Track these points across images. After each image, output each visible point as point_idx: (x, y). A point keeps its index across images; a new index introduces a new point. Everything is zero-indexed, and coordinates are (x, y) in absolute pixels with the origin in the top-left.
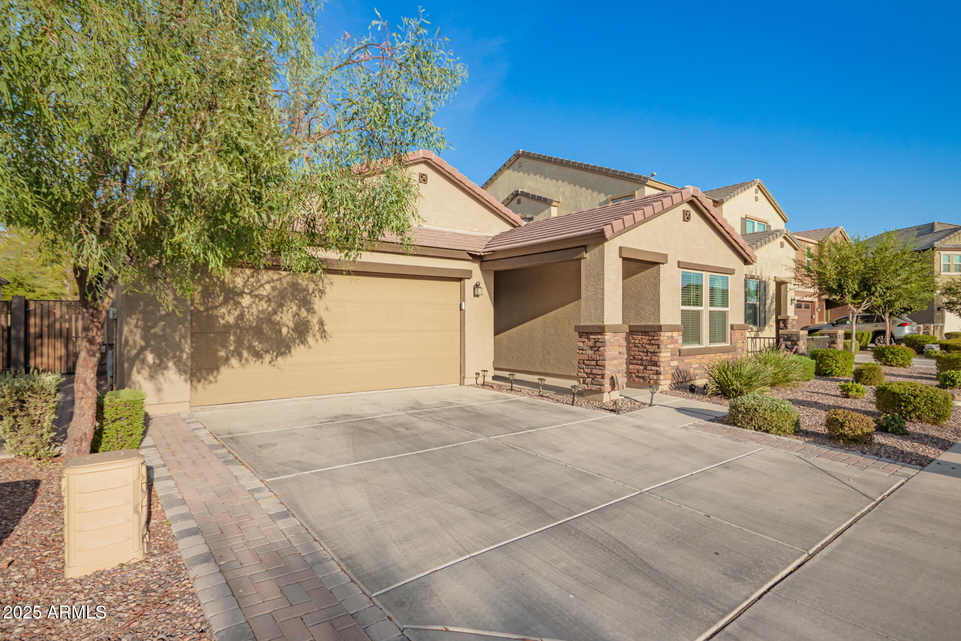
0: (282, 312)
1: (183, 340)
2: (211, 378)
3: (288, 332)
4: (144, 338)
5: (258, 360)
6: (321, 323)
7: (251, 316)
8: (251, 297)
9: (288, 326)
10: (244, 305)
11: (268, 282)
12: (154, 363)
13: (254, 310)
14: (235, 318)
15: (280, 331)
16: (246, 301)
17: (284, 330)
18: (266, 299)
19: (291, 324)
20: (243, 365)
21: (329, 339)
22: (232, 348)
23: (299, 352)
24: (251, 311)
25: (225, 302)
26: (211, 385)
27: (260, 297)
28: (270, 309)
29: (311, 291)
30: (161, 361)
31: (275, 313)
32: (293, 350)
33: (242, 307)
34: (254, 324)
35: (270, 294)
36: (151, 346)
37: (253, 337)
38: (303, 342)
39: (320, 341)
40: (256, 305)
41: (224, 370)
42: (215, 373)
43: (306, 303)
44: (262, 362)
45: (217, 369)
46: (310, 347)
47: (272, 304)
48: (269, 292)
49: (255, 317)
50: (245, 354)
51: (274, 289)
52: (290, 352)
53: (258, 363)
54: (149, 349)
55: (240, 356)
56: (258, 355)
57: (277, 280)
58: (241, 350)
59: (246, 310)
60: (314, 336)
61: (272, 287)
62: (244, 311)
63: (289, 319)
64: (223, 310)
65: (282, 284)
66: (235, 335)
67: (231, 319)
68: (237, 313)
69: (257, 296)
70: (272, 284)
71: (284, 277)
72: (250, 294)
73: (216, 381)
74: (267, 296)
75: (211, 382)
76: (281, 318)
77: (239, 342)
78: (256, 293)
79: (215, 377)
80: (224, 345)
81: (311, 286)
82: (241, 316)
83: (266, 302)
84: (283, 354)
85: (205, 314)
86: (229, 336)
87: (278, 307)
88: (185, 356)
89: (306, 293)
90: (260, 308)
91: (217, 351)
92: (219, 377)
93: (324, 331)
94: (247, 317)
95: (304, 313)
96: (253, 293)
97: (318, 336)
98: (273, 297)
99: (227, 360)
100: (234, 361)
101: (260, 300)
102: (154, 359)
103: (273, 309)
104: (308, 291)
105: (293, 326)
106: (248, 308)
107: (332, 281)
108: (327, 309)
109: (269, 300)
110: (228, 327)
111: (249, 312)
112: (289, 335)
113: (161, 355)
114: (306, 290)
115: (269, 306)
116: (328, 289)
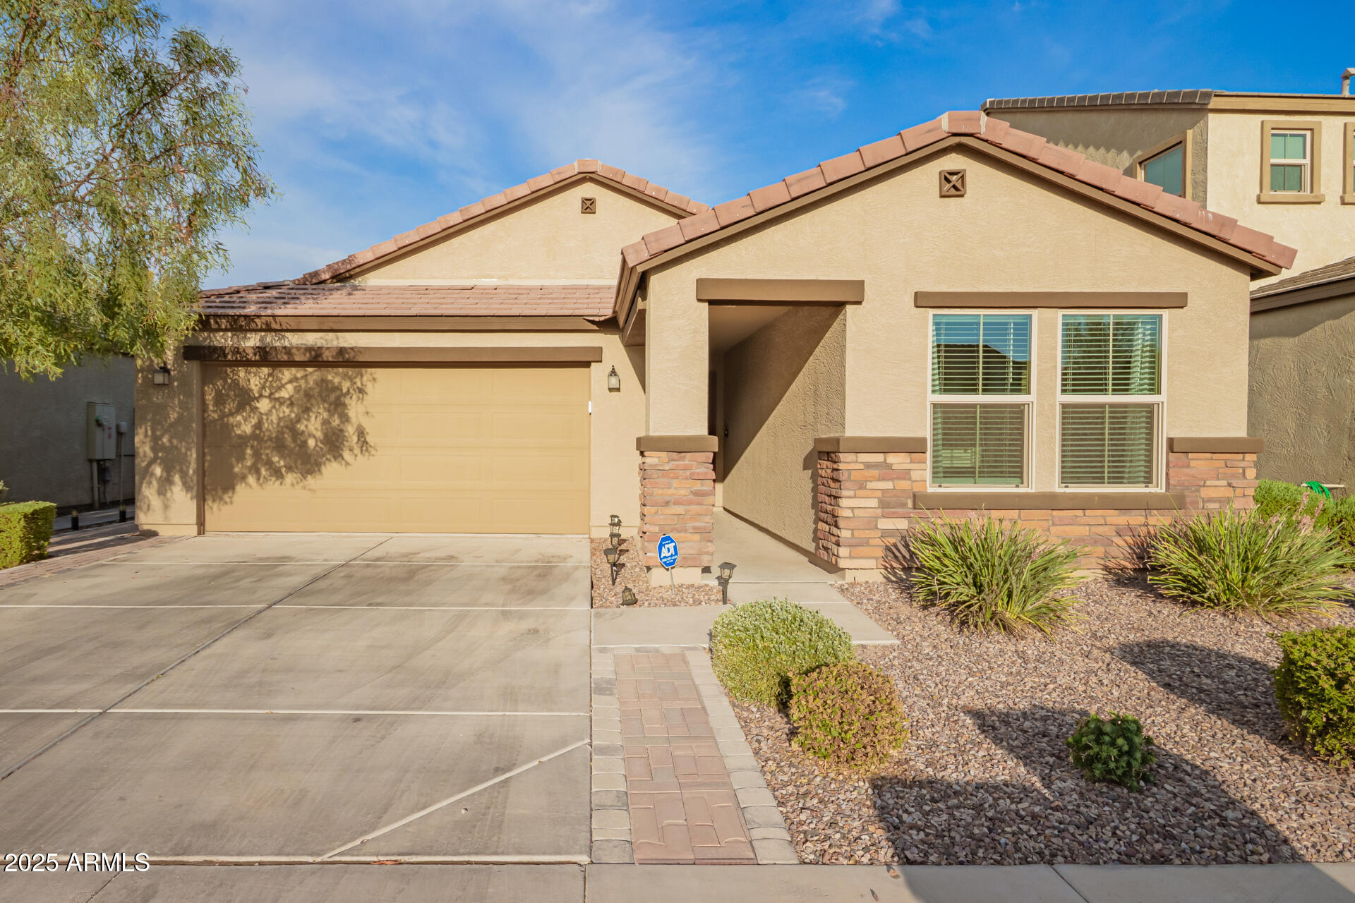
0: (308, 420)
1: (189, 453)
2: (226, 497)
3: (316, 445)
4: (154, 449)
5: (277, 479)
6: (361, 433)
7: (271, 425)
8: (271, 401)
9: (314, 437)
10: (262, 411)
11: (290, 381)
12: (161, 476)
13: (274, 418)
14: (252, 426)
15: (305, 442)
16: (264, 405)
17: (311, 443)
18: (288, 402)
19: (319, 434)
20: (261, 485)
21: (373, 452)
22: (249, 463)
23: (331, 469)
24: (270, 418)
25: (240, 408)
26: (226, 506)
27: (282, 400)
28: (293, 415)
29: (345, 390)
30: (169, 475)
31: (298, 420)
32: (323, 468)
33: (261, 413)
34: (274, 435)
35: (292, 396)
36: (159, 458)
37: (272, 451)
38: (338, 456)
39: (360, 456)
40: (277, 410)
41: (240, 488)
42: (230, 494)
43: (338, 406)
44: (281, 483)
45: (233, 488)
46: (347, 464)
47: (295, 409)
48: (291, 394)
49: (275, 426)
50: (263, 472)
51: (297, 389)
52: (319, 470)
53: (278, 483)
54: (159, 461)
55: (258, 472)
56: (277, 474)
57: (302, 377)
58: (259, 466)
59: (265, 417)
60: (351, 450)
61: (295, 388)
62: (262, 418)
63: (316, 429)
64: (239, 418)
65: (307, 382)
66: (252, 447)
67: (247, 429)
68: (254, 421)
69: (277, 399)
70: (295, 384)
71: (311, 373)
72: (269, 397)
73: (231, 502)
74: (290, 399)
75: (226, 503)
76: (306, 426)
77: (257, 454)
78: (277, 395)
79: (231, 498)
80: (241, 458)
81: (346, 385)
82: (259, 425)
83: (287, 407)
84: (310, 472)
85: (219, 422)
86: (245, 449)
87: (304, 412)
88: (191, 472)
89: (338, 393)
90: (281, 415)
91: (232, 467)
92: (235, 498)
93: (365, 442)
94: (266, 425)
95: (336, 421)
96: (272, 397)
97: (357, 451)
98: (298, 400)
99: (244, 478)
100: (251, 479)
101: (281, 404)
102: (162, 471)
103: (296, 416)
104: (342, 390)
105: (322, 438)
106: (267, 414)
107: (375, 376)
108: (367, 413)
109: (292, 404)
110: (244, 439)
111: (267, 419)
112: (317, 449)
113: (168, 469)
114: (339, 388)
115: (291, 411)
116: (369, 387)
